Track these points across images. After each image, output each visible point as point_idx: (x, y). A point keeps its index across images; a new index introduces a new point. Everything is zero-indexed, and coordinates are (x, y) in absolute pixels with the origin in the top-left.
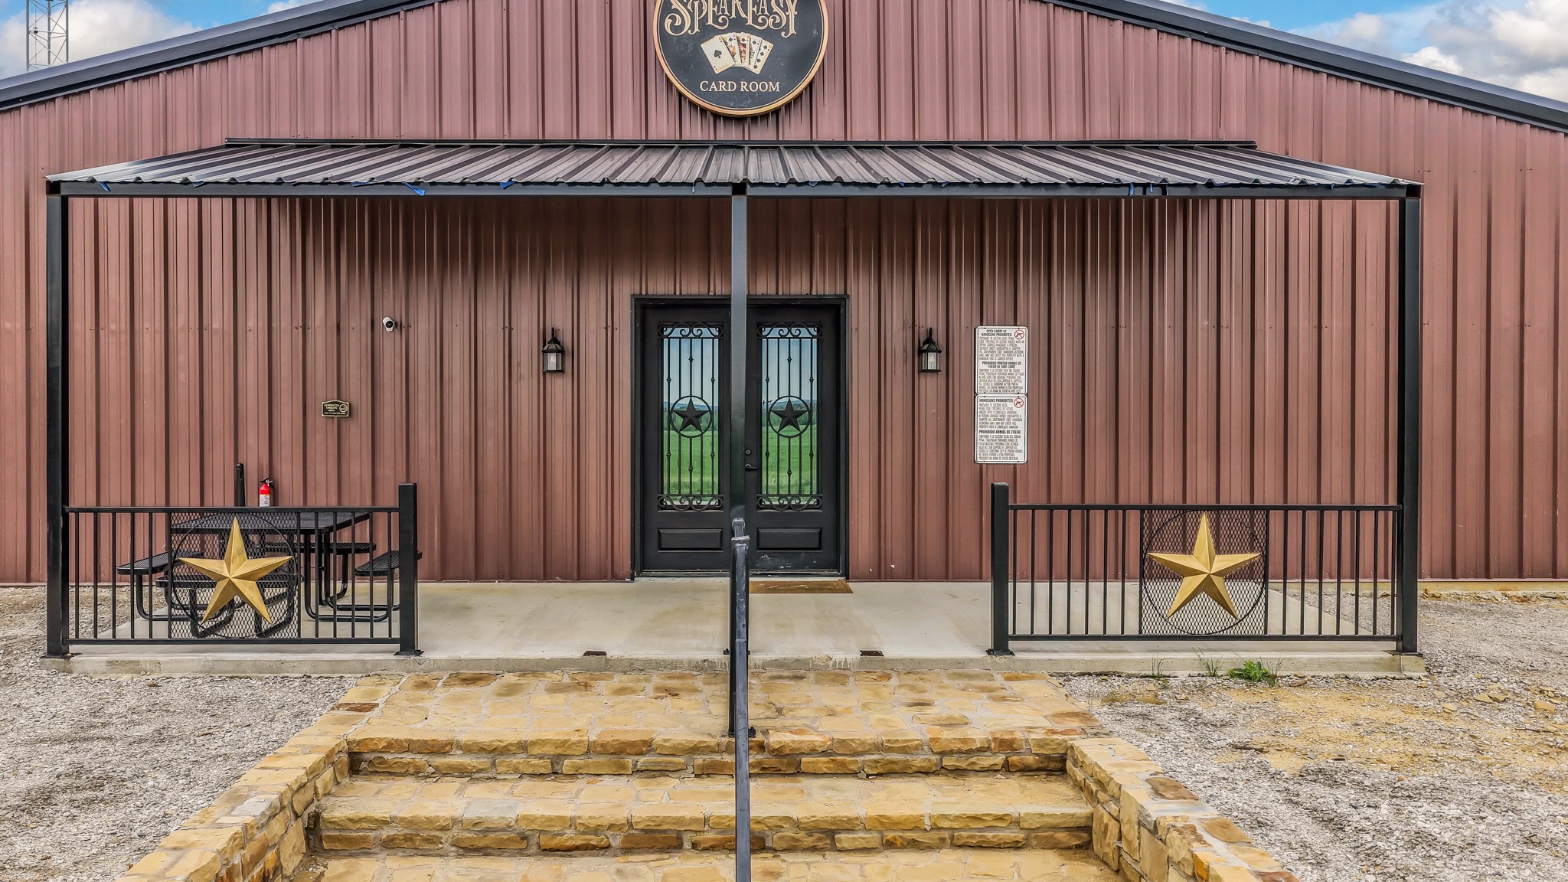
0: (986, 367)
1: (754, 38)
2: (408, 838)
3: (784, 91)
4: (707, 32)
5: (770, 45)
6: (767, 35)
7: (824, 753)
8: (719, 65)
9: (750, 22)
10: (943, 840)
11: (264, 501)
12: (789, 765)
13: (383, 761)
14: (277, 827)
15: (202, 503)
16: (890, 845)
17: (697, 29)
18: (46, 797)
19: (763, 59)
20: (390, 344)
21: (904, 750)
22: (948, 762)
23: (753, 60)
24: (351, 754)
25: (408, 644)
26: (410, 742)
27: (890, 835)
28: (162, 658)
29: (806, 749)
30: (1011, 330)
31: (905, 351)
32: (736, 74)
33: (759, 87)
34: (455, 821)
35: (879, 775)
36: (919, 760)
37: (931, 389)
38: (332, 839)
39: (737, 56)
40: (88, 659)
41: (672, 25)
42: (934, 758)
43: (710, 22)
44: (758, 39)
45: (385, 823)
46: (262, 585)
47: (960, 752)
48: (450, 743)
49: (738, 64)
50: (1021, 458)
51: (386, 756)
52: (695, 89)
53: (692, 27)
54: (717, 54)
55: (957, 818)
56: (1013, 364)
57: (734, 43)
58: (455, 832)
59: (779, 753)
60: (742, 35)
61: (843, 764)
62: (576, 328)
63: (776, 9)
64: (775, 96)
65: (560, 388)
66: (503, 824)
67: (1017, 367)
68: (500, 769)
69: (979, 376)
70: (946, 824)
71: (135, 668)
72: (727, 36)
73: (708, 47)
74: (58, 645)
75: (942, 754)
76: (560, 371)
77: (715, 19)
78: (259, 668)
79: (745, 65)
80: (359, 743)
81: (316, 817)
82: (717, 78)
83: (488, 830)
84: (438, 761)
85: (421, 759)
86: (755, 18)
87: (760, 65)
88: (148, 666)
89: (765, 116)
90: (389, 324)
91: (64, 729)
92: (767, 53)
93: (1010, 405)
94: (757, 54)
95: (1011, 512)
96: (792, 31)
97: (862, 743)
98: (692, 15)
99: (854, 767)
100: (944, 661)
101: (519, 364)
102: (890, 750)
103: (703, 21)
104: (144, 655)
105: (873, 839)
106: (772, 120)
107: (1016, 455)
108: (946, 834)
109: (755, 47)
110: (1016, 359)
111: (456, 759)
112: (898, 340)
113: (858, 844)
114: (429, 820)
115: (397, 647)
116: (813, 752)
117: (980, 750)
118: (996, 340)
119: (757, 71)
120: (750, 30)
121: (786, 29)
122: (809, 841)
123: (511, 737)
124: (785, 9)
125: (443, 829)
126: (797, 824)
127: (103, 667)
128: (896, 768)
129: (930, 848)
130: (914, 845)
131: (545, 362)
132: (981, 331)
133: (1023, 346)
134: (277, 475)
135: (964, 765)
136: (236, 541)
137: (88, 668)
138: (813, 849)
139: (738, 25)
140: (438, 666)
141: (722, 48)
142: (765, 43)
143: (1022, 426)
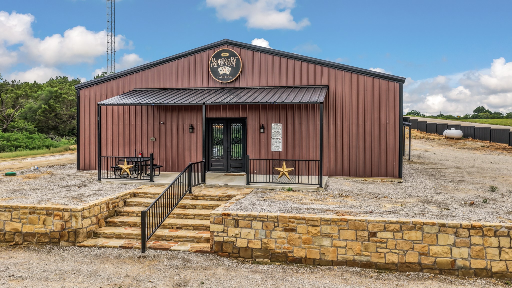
0: (274, 132)
1: (228, 67)
2: (137, 204)
3: (233, 78)
4: (219, 66)
5: (231, 69)
6: (230, 67)
7: (202, 196)
8: (221, 73)
9: (227, 64)
10: (211, 208)
11: (140, 156)
12: (197, 198)
13: (139, 195)
14: (118, 200)
15: (124, 156)
16: (204, 208)
17: (217, 66)
18: (90, 195)
19: (229, 71)
20: (163, 127)
21: (214, 196)
22: (220, 199)
23: (228, 72)
24: (134, 194)
25: (152, 180)
26: (142, 192)
27: (204, 207)
28: (114, 181)
29: (199, 196)
30: (279, 124)
31: (258, 128)
32: (224, 74)
33: (228, 77)
34: (144, 202)
35: (210, 200)
36: (216, 198)
37: (263, 136)
38: (128, 204)
39: (225, 71)
40: (104, 181)
41: (212, 65)
42: (218, 198)
43: (219, 65)
44: (228, 68)
45: (135, 202)
46: (130, 170)
47: (222, 197)
48: (148, 193)
49: (225, 73)
50: (281, 150)
51: (139, 194)
52: (216, 78)
53: (216, 66)
54: (221, 71)
55: (213, 205)
56: (279, 131)
57: (224, 68)
58: (144, 204)
59: (195, 196)
60: (225, 67)
61: (204, 198)
62: (196, 124)
63: (232, 62)
64: (232, 79)
65: (193, 135)
66: (150, 203)
67: (280, 132)
68: (155, 197)
69: (272, 133)
70: (212, 206)
71: (110, 183)
72: (223, 67)
73: (219, 69)
74: (100, 179)
75: (219, 197)
76: (193, 132)
77: (220, 64)
78: (129, 183)
79: (226, 73)
80: (135, 192)
81: (126, 201)
82: (221, 75)
83: (148, 204)
84: (146, 195)
85: (144, 195)
86: (228, 63)
87: (229, 73)
88: (112, 182)
89: (231, 82)
90: (162, 123)
91: (97, 189)
92: (230, 70)
93: (278, 139)
94: (228, 70)
95: (250, 160)
96: (235, 66)
97: (207, 195)
98: (216, 63)
99: (206, 199)
100: (238, 186)
101: (185, 131)
102: (212, 196)
103: (218, 64)
104: (112, 181)
105: (201, 207)
106: (232, 83)
107: (280, 149)
108: (212, 207)
109: (228, 69)
110: (279, 130)
111: (149, 195)
112: (257, 126)
113: (199, 208)
114: (140, 202)
115: (150, 181)
116: (200, 196)
117: (225, 197)
118: (276, 126)
119: (228, 74)
120: (227, 66)
121: (234, 66)
122: (192, 207)
123: (157, 192)
124: (233, 62)
125: (142, 203)
126: (190, 205)
127: (106, 182)
128: (212, 199)
129: (209, 209)
130: (207, 209)
131: (189, 130)
132: (273, 124)
133: (281, 128)
134: (143, 151)
135: (222, 199)
136: (126, 162)
137: (104, 182)
138: (193, 209)
139: (225, 65)
140: (156, 184)
141: (222, 69)
142: (230, 68)
143: (281, 144)
